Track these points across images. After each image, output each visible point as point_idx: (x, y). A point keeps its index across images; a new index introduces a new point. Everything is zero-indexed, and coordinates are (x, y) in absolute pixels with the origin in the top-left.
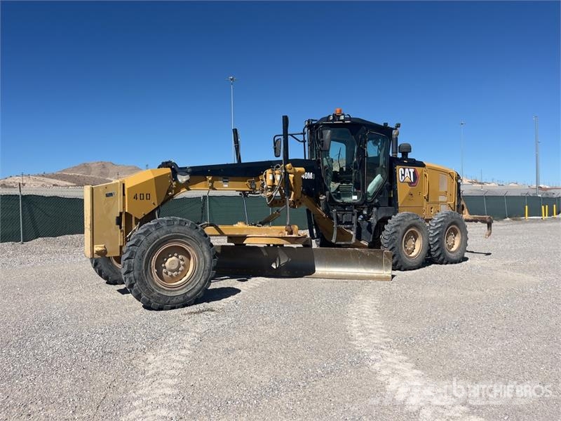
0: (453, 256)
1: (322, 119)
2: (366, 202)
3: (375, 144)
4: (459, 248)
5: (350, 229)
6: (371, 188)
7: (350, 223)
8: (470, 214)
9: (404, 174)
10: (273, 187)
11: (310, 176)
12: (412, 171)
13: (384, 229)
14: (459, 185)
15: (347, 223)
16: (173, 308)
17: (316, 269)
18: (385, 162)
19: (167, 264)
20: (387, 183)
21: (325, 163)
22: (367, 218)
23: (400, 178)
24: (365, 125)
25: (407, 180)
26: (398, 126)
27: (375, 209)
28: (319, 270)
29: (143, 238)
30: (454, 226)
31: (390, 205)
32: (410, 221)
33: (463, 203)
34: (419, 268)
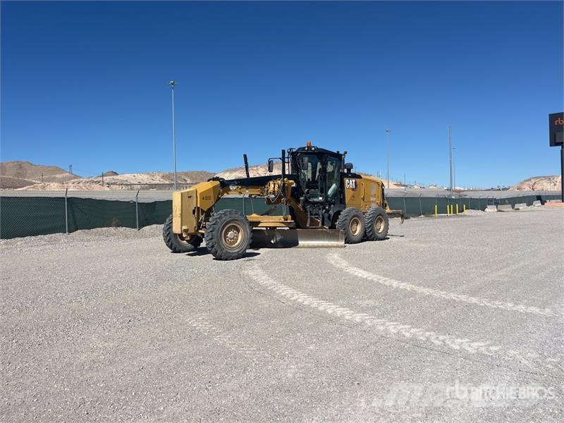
0: (380, 236)
1: (299, 149)
2: (327, 201)
3: (331, 164)
4: (384, 230)
5: (317, 218)
6: (330, 192)
7: (318, 215)
8: (391, 209)
9: (349, 183)
10: (274, 191)
11: (294, 185)
12: (354, 181)
13: (338, 218)
14: (383, 190)
15: (315, 215)
16: (232, 259)
17: (300, 242)
18: (338, 176)
19: (229, 235)
20: (340, 189)
21: (303, 177)
22: (327, 211)
23: (347, 186)
24: (326, 153)
25: (351, 187)
26: (346, 153)
27: (332, 206)
28: (301, 243)
29: (218, 220)
30: (380, 217)
31: (341, 203)
32: (354, 213)
33: (386, 202)
34: (359, 242)
